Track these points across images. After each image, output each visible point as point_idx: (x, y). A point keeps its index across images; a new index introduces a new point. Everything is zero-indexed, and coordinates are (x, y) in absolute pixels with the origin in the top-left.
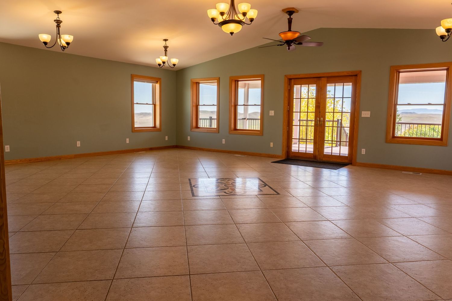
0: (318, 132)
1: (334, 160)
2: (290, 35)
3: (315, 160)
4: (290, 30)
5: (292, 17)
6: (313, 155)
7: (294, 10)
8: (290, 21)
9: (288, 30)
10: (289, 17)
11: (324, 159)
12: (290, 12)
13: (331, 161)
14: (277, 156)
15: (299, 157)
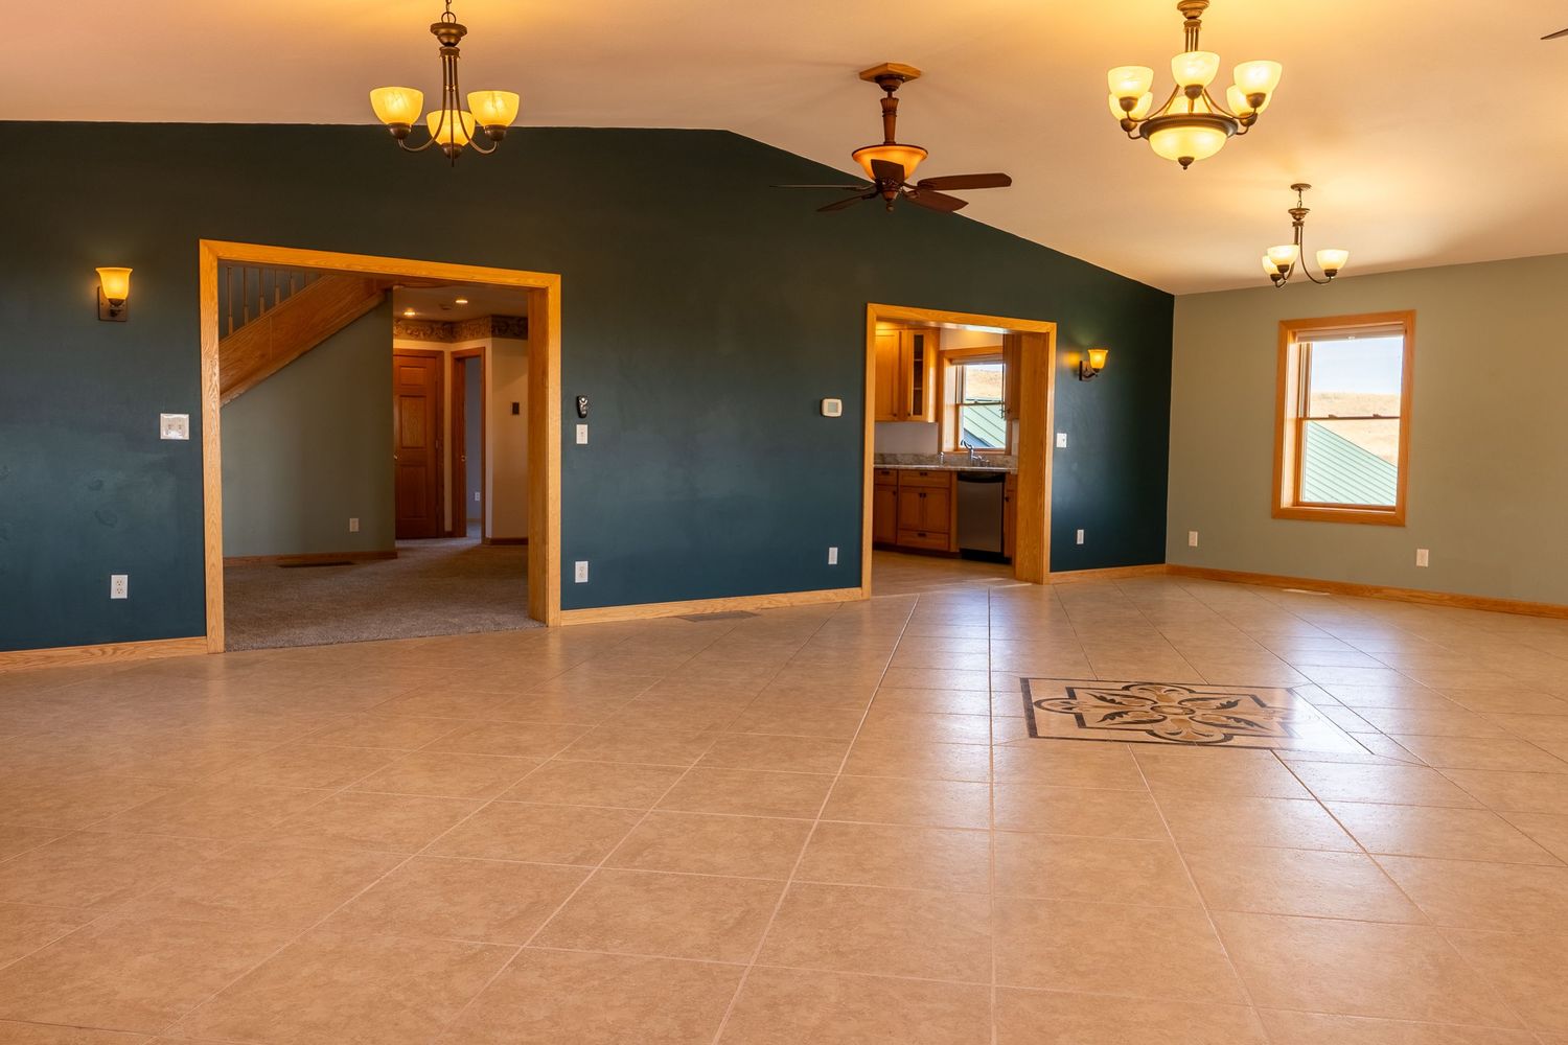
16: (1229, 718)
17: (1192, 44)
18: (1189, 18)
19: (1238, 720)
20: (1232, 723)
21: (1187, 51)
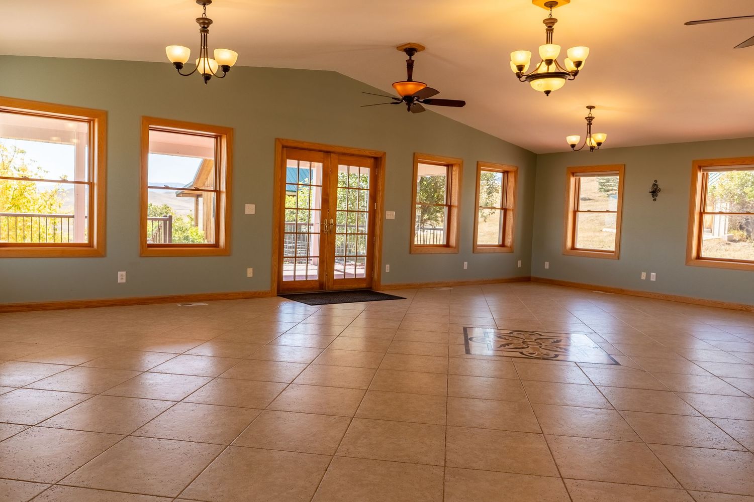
0: (326, 243)
1: (348, 286)
2: (411, 88)
3: (321, 291)
4: (410, 79)
5: (413, 58)
6: (318, 283)
7: (414, 47)
8: (410, 65)
9: (406, 78)
10: (408, 58)
11: (337, 287)
12: (410, 50)
13: (345, 288)
14: (263, 293)
15: (295, 289)
16: (508, 340)
17: (549, 40)
18: (549, 27)
19: (505, 339)
20: (507, 338)
21: (547, 43)
